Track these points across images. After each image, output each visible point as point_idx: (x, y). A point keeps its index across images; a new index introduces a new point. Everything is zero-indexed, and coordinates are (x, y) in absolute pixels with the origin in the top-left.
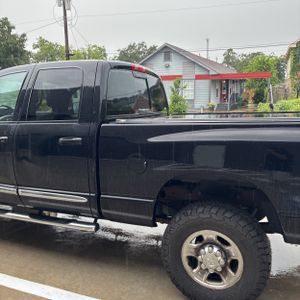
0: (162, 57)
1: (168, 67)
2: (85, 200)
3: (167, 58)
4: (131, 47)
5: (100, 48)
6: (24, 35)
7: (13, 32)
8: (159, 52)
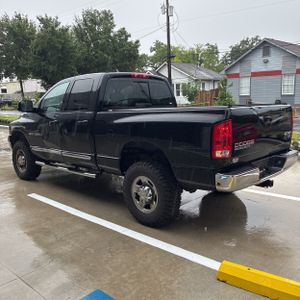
0: (260, 52)
1: (266, 62)
2: (89, 158)
3: (266, 53)
4: (244, 42)
5: (212, 46)
6: (137, 42)
7: (129, 40)
8: (257, 48)
